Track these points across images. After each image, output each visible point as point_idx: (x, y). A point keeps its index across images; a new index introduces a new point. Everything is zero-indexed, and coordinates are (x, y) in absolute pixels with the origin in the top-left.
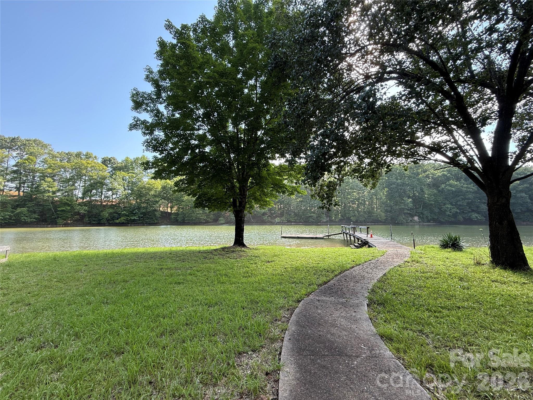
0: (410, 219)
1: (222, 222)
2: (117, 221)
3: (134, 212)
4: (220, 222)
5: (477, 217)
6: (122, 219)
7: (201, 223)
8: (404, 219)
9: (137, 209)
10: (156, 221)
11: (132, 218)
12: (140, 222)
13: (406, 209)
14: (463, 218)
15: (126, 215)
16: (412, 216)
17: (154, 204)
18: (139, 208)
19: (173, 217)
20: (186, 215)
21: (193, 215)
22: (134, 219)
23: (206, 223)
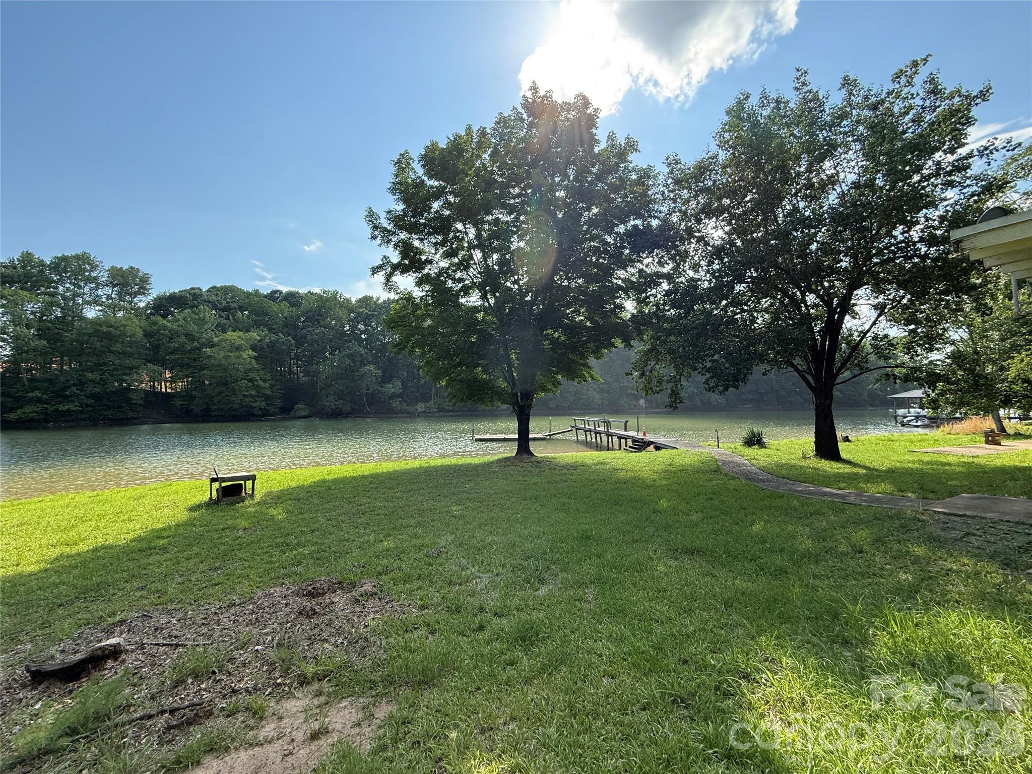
0: (634, 403)
1: (303, 413)
2: (12, 416)
3: (68, 393)
4: (298, 414)
5: (716, 400)
6: (28, 411)
7: (253, 415)
8: (625, 402)
9: (74, 385)
10: (131, 414)
11: (62, 408)
12: (83, 416)
13: (630, 387)
14: (701, 401)
15: (39, 401)
16: (637, 398)
17: (126, 374)
18: (81, 384)
19: (178, 403)
20: (216, 400)
21: (233, 398)
22: (68, 411)
23: (264, 415)
